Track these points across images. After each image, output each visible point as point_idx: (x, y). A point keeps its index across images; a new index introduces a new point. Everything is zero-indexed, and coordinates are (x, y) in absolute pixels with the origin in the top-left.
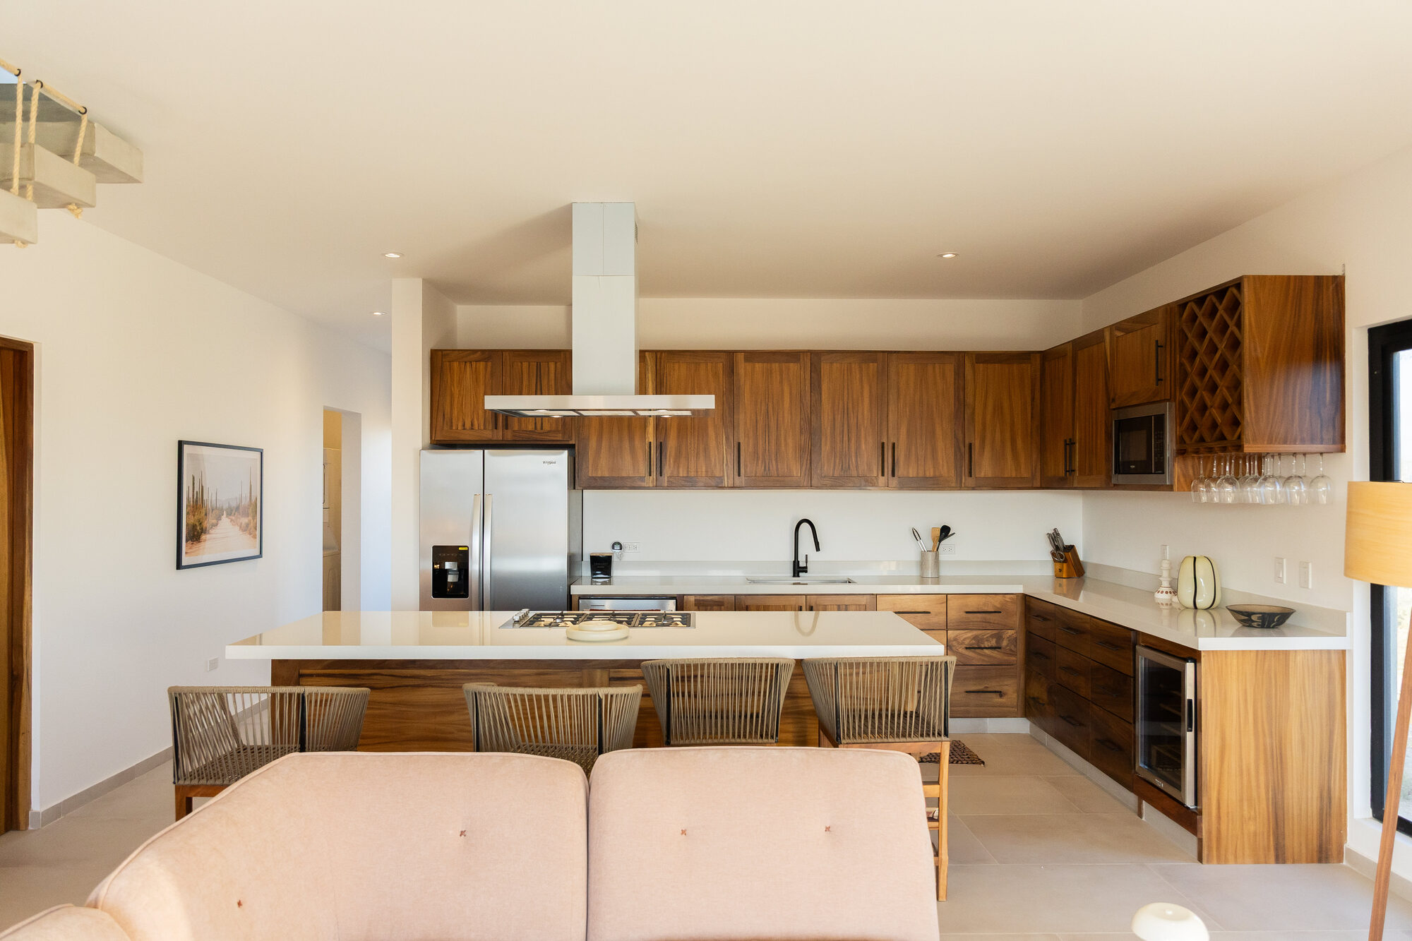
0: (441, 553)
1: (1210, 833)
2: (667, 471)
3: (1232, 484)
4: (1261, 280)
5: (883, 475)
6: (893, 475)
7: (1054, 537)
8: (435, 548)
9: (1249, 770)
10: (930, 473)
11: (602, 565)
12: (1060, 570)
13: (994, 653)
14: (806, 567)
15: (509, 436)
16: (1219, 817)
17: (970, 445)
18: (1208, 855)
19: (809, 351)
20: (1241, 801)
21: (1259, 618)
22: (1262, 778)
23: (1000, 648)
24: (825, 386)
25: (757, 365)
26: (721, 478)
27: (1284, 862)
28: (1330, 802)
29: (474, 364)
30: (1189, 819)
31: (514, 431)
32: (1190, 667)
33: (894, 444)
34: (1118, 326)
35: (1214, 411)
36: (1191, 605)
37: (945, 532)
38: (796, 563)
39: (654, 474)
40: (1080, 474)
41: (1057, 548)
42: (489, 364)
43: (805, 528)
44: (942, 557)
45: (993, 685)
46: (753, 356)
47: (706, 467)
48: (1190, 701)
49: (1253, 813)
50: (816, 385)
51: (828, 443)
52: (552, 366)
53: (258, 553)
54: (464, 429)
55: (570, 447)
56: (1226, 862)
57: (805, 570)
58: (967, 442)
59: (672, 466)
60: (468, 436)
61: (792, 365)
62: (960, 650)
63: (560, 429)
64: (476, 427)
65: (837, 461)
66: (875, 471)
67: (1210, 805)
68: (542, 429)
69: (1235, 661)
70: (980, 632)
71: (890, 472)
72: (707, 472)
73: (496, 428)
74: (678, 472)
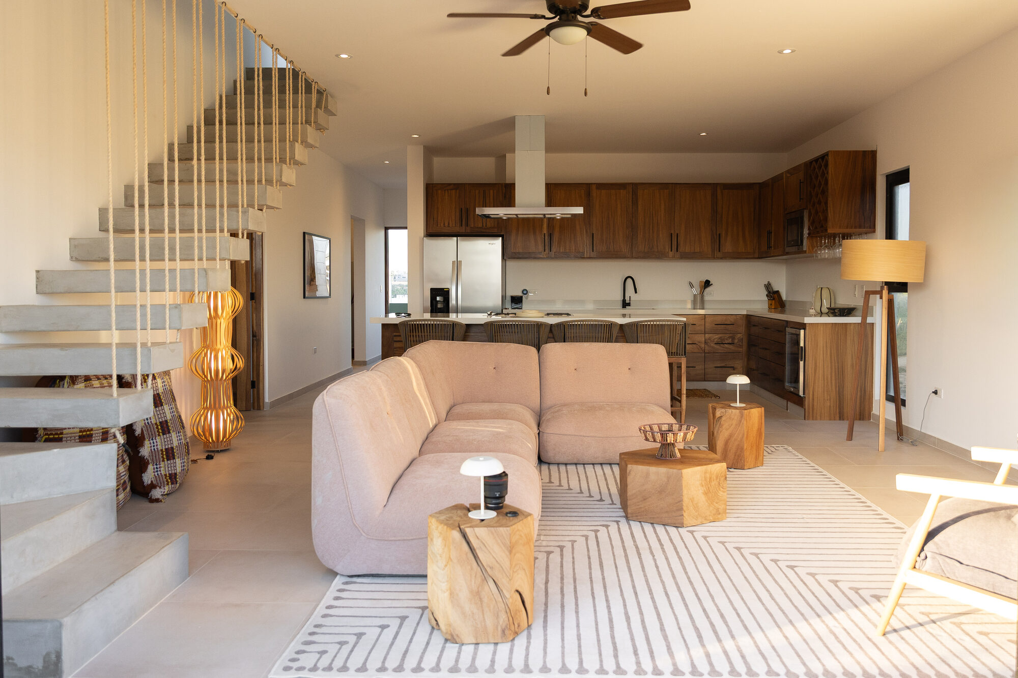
0: (435, 292)
1: (809, 406)
2: (554, 249)
3: (829, 249)
4: (837, 153)
5: (671, 251)
6: (677, 251)
7: (768, 286)
8: (431, 289)
9: (827, 377)
10: (697, 250)
11: (517, 301)
12: (771, 304)
13: (731, 347)
14: (630, 303)
15: (468, 230)
16: (813, 399)
17: (720, 235)
18: (808, 417)
19: (631, 183)
20: (824, 392)
21: (838, 311)
22: (834, 382)
23: (733, 344)
24: (640, 203)
25: (603, 191)
26: (583, 253)
27: (843, 420)
28: (865, 392)
29: (449, 191)
30: (799, 401)
31: (471, 227)
32: (802, 332)
33: (678, 234)
34: (788, 171)
35: (820, 214)
36: (820, 312)
37: (707, 284)
38: (624, 301)
39: (547, 251)
40: (774, 249)
41: (769, 292)
42: (458, 191)
43: (629, 281)
44: (706, 298)
45: (730, 364)
46: (601, 186)
47: (575, 246)
48: (802, 347)
49: (829, 397)
50: (635, 202)
51: (642, 233)
52: (491, 192)
53: (328, 295)
54: (445, 226)
55: (502, 236)
56: (816, 419)
57: (629, 304)
58: (718, 234)
59: (556, 246)
60: (446, 230)
61: (622, 191)
62: (712, 345)
63: (496, 226)
64: (451, 225)
65: (647, 243)
66: (667, 249)
67: (809, 395)
68: (486, 226)
69: (822, 328)
70: (723, 335)
71: (675, 249)
72: (575, 249)
73: (462, 226)
74: (560, 250)
